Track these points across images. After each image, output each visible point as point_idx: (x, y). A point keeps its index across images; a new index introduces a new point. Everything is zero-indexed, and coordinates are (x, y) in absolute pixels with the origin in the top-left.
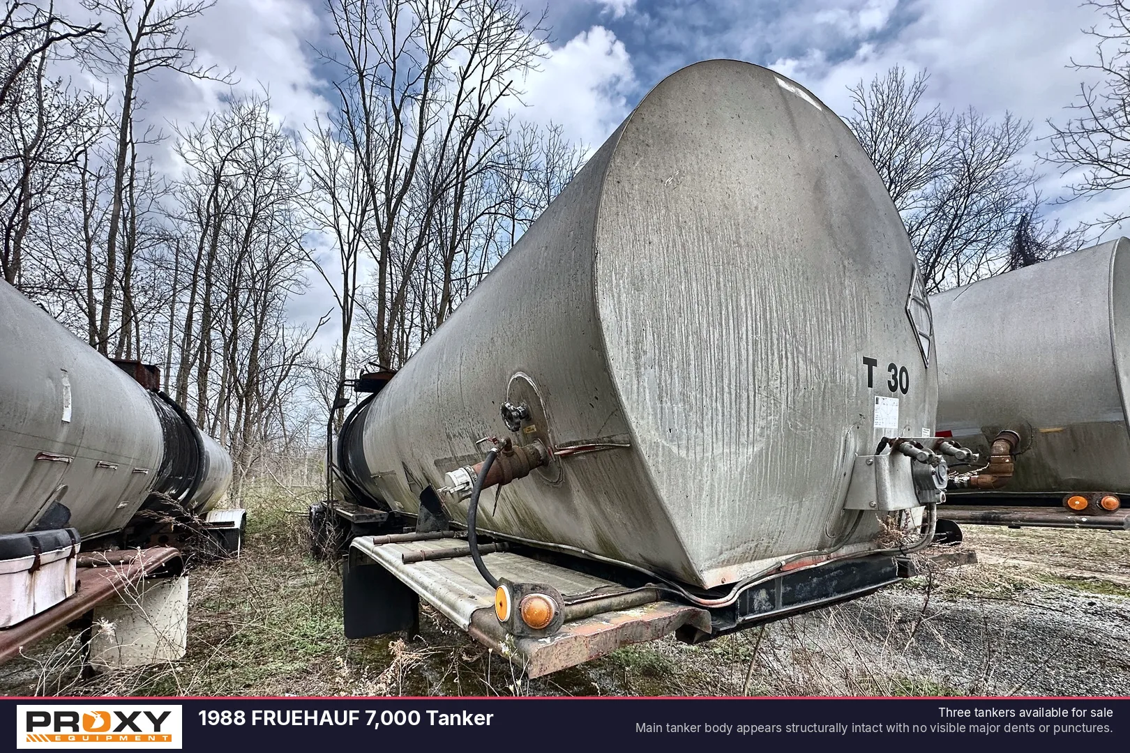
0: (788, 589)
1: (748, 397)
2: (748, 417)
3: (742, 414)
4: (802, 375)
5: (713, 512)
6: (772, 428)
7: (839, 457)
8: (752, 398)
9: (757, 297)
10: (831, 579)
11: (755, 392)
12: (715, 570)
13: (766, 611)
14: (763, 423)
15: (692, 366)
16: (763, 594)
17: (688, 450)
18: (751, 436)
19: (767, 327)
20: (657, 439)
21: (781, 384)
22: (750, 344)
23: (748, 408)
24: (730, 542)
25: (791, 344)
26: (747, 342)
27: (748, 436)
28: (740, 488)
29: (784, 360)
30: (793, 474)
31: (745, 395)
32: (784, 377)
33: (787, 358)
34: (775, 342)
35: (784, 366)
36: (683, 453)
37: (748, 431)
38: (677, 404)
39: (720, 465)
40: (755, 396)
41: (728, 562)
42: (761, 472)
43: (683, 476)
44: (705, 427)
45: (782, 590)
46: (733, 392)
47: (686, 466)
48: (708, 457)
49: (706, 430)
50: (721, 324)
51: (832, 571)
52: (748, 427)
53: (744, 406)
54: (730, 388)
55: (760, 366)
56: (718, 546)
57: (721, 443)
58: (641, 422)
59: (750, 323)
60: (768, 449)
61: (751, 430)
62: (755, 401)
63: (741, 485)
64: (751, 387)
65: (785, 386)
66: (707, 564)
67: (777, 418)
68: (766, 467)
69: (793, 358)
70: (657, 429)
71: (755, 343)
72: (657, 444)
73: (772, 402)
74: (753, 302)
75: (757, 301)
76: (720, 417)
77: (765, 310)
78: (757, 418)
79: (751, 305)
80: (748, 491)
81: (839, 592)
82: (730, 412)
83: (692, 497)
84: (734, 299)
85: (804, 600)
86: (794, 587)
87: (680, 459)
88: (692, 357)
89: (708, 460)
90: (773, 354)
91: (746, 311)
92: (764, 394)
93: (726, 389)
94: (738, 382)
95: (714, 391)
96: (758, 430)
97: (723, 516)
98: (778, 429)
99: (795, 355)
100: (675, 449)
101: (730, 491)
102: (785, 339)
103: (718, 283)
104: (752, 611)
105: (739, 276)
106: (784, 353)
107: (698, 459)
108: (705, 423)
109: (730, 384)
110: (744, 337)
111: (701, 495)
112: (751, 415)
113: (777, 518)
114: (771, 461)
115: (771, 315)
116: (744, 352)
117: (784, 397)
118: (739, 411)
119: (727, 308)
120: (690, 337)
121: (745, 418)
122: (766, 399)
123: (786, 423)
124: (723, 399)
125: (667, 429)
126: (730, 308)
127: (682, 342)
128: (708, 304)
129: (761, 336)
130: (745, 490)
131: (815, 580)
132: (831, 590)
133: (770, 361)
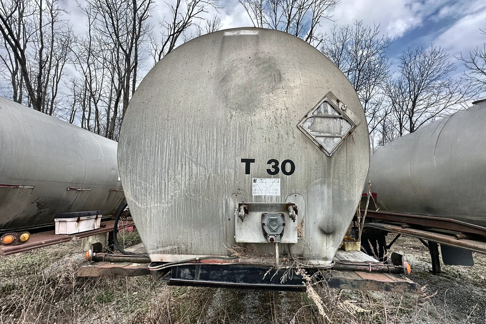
0: (205, 272)
1: (165, 183)
2: (165, 192)
3: (162, 190)
4: (194, 172)
5: (151, 230)
6: (177, 196)
7: (222, 210)
8: (167, 183)
9: (172, 140)
10: (241, 273)
11: (168, 181)
12: (157, 255)
13: (187, 279)
14: (172, 194)
15: (143, 172)
16: (187, 271)
17: (141, 204)
18: (167, 199)
19: (176, 152)
20: (132, 199)
21: (182, 176)
22: (167, 160)
23: (165, 188)
24: (161, 244)
25: (189, 158)
26: (166, 160)
27: (165, 199)
28: (163, 221)
29: (184, 166)
30: (191, 216)
31: (163, 182)
32: (183, 174)
33: (186, 165)
34: (180, 158)
35: (184, 168)
36: (140, 205)
37: (165, 197)
38: (138, 186)
39: (153, 211)
40: (168, 182)
41: (164, 252)
42: (172, 215)
43: (140, 214)
44: (147, 195)
45: (200, 272)
46: (158, 181)
47: (141, 210)
48: (148, 207)
49: (147, 196)
50: (155, 154)
51: (240, 269)
52: (165, 196)
53: (163, 186)
54: (157, 180)
55: (171, 169)
56: (155, 244)
57: (153, 202)
58: (127, 193)
59: (168, 152)
60: (175, 205)
61: (167, 197)
62: (168, 184)
63: (163, 220)
64: (167, 179)
65: (184, 177)
66: (151, 251)
67: (179, 192)
68: (175, 214)
69: (189, 164)
70: (132, 196)
71: (169, 160)
72: (132, 201)
73: (177, 185)
74: (170, 143)
75: (173, 142)
76: (153, 191)
77: (175, 145)
78: (169, 192)
79: (169, 143)
80: (167, 223)
81: (244, 282)
82: (157, 190)
83: (144, 223)
84: (162, 143)
85: (216, 280)
86: (209, 272)
87: (139, 208)
88: (143, 168)
89: (148, 209)
90: (178, 164)
91: (167, 147)
92: (173, 181)
93: (156, 180)
94: (161, 177)
95: (151, 181)
96: (170, 197)
97: (156, 232)
98: (180, 196)
99: (190, 163)
100: (137, 204)
101: (158, 222)
102: (185, 156)
103: (156, 137)
104: (179, 277)
105: (166, 133)
106: (184, 163)
107: (145, 208)
108: (147, 194)
109: (157, 178)
110: (165, 158)
111: (147, 223)
112: (167, 191)
113: (186, 237)
114: (177, 210)
115: (178, 147)
116: (164, 164)
117: (183, 182)
118: (161, 190)
119: (158, 147)
120: (143, 160)
121: (164, 192)
122: (173, 183)
123: (185, 194)
124: (154, 184)
125: (135, 196)
126: (160, 147)
127: (140, 163)
128: (151, 147)
129: (172, 157)
130: (165, 222)
131: (225, 271)
132: (239, 279)
133: (176, 167)
